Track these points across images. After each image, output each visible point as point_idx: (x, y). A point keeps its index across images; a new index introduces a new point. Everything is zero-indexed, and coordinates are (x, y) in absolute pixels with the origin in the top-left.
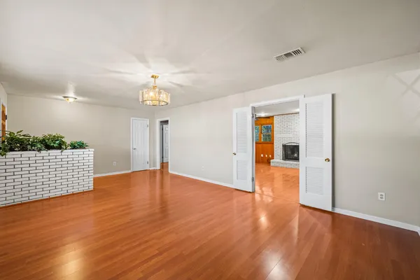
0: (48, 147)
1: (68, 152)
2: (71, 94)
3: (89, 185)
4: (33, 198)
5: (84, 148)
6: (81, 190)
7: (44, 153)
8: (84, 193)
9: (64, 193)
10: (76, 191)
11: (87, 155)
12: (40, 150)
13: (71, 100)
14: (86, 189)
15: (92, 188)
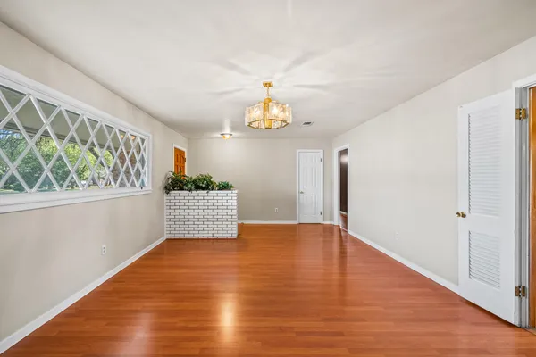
0: (198, 188)
1: (213, 193)
2: (227, 130)
3: (232, 232)
4: (188, 236)
5: (230, 189)
6: (225, 236)
7: (195, 193)
8: (227, 239)
9: (210, 236)
10: (220, 236)
11: (230, 197)
12: (190, 190)
13: (227, 136)
14: (229, 236)
15: (235, 236)
